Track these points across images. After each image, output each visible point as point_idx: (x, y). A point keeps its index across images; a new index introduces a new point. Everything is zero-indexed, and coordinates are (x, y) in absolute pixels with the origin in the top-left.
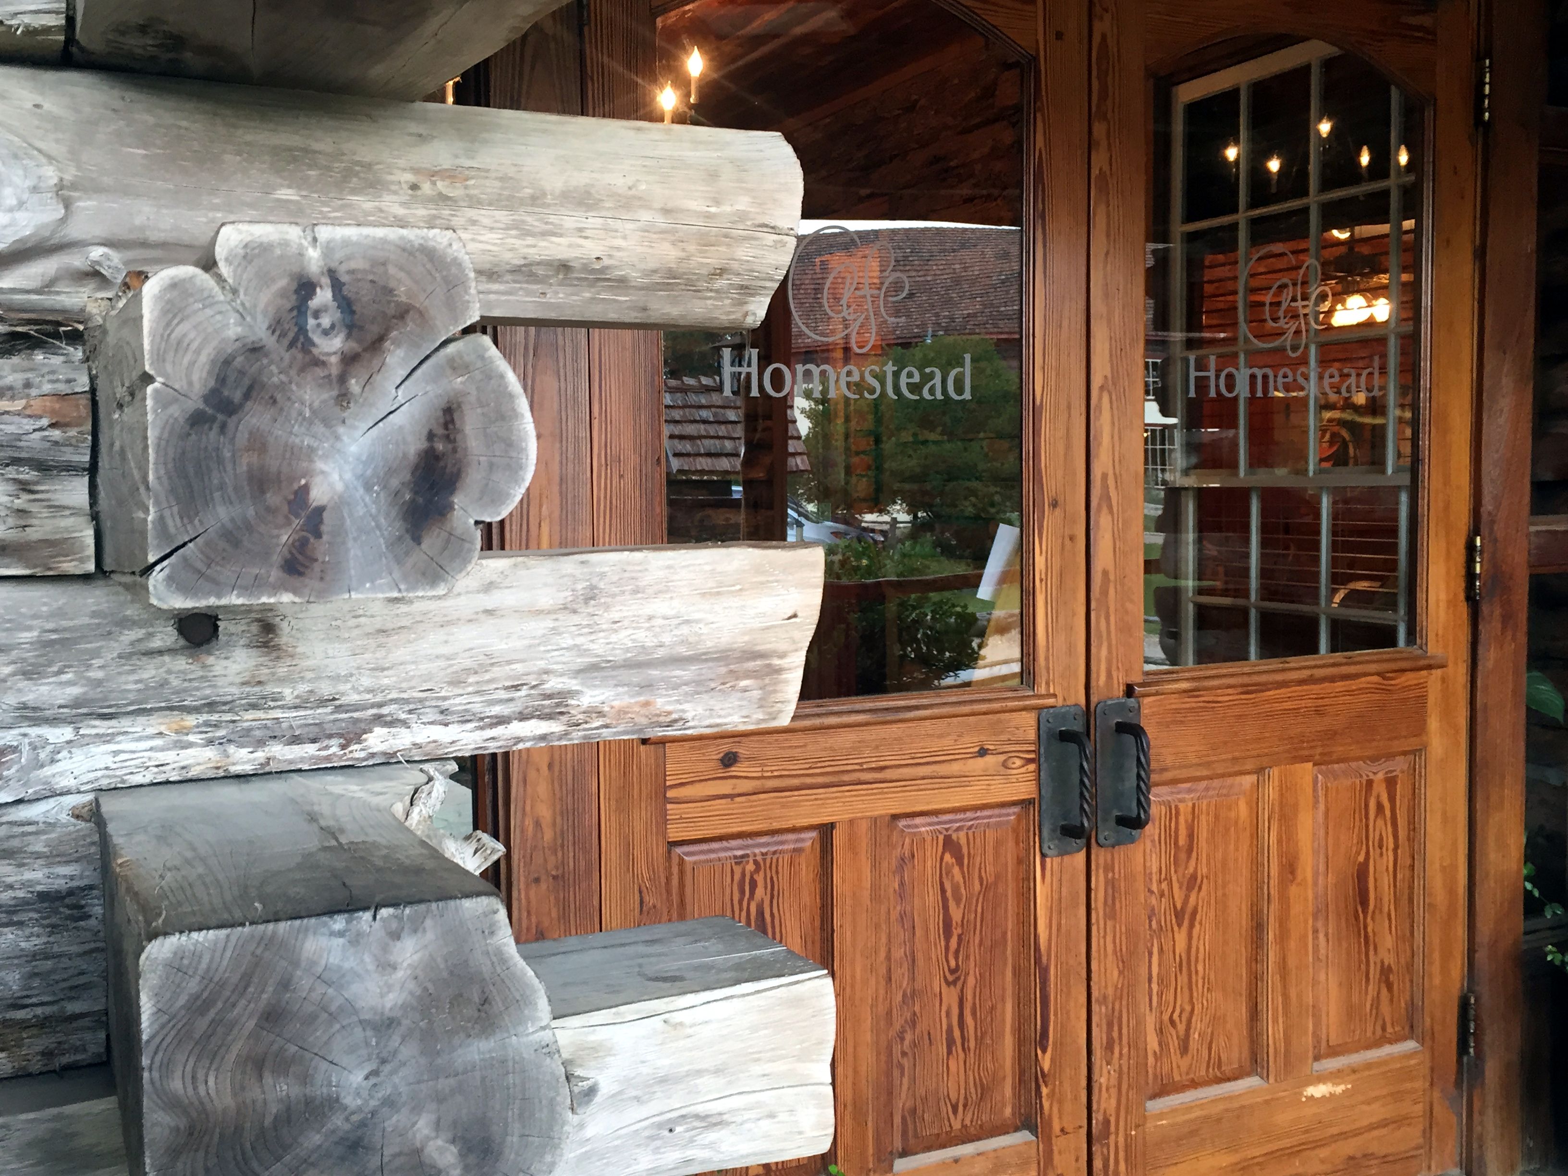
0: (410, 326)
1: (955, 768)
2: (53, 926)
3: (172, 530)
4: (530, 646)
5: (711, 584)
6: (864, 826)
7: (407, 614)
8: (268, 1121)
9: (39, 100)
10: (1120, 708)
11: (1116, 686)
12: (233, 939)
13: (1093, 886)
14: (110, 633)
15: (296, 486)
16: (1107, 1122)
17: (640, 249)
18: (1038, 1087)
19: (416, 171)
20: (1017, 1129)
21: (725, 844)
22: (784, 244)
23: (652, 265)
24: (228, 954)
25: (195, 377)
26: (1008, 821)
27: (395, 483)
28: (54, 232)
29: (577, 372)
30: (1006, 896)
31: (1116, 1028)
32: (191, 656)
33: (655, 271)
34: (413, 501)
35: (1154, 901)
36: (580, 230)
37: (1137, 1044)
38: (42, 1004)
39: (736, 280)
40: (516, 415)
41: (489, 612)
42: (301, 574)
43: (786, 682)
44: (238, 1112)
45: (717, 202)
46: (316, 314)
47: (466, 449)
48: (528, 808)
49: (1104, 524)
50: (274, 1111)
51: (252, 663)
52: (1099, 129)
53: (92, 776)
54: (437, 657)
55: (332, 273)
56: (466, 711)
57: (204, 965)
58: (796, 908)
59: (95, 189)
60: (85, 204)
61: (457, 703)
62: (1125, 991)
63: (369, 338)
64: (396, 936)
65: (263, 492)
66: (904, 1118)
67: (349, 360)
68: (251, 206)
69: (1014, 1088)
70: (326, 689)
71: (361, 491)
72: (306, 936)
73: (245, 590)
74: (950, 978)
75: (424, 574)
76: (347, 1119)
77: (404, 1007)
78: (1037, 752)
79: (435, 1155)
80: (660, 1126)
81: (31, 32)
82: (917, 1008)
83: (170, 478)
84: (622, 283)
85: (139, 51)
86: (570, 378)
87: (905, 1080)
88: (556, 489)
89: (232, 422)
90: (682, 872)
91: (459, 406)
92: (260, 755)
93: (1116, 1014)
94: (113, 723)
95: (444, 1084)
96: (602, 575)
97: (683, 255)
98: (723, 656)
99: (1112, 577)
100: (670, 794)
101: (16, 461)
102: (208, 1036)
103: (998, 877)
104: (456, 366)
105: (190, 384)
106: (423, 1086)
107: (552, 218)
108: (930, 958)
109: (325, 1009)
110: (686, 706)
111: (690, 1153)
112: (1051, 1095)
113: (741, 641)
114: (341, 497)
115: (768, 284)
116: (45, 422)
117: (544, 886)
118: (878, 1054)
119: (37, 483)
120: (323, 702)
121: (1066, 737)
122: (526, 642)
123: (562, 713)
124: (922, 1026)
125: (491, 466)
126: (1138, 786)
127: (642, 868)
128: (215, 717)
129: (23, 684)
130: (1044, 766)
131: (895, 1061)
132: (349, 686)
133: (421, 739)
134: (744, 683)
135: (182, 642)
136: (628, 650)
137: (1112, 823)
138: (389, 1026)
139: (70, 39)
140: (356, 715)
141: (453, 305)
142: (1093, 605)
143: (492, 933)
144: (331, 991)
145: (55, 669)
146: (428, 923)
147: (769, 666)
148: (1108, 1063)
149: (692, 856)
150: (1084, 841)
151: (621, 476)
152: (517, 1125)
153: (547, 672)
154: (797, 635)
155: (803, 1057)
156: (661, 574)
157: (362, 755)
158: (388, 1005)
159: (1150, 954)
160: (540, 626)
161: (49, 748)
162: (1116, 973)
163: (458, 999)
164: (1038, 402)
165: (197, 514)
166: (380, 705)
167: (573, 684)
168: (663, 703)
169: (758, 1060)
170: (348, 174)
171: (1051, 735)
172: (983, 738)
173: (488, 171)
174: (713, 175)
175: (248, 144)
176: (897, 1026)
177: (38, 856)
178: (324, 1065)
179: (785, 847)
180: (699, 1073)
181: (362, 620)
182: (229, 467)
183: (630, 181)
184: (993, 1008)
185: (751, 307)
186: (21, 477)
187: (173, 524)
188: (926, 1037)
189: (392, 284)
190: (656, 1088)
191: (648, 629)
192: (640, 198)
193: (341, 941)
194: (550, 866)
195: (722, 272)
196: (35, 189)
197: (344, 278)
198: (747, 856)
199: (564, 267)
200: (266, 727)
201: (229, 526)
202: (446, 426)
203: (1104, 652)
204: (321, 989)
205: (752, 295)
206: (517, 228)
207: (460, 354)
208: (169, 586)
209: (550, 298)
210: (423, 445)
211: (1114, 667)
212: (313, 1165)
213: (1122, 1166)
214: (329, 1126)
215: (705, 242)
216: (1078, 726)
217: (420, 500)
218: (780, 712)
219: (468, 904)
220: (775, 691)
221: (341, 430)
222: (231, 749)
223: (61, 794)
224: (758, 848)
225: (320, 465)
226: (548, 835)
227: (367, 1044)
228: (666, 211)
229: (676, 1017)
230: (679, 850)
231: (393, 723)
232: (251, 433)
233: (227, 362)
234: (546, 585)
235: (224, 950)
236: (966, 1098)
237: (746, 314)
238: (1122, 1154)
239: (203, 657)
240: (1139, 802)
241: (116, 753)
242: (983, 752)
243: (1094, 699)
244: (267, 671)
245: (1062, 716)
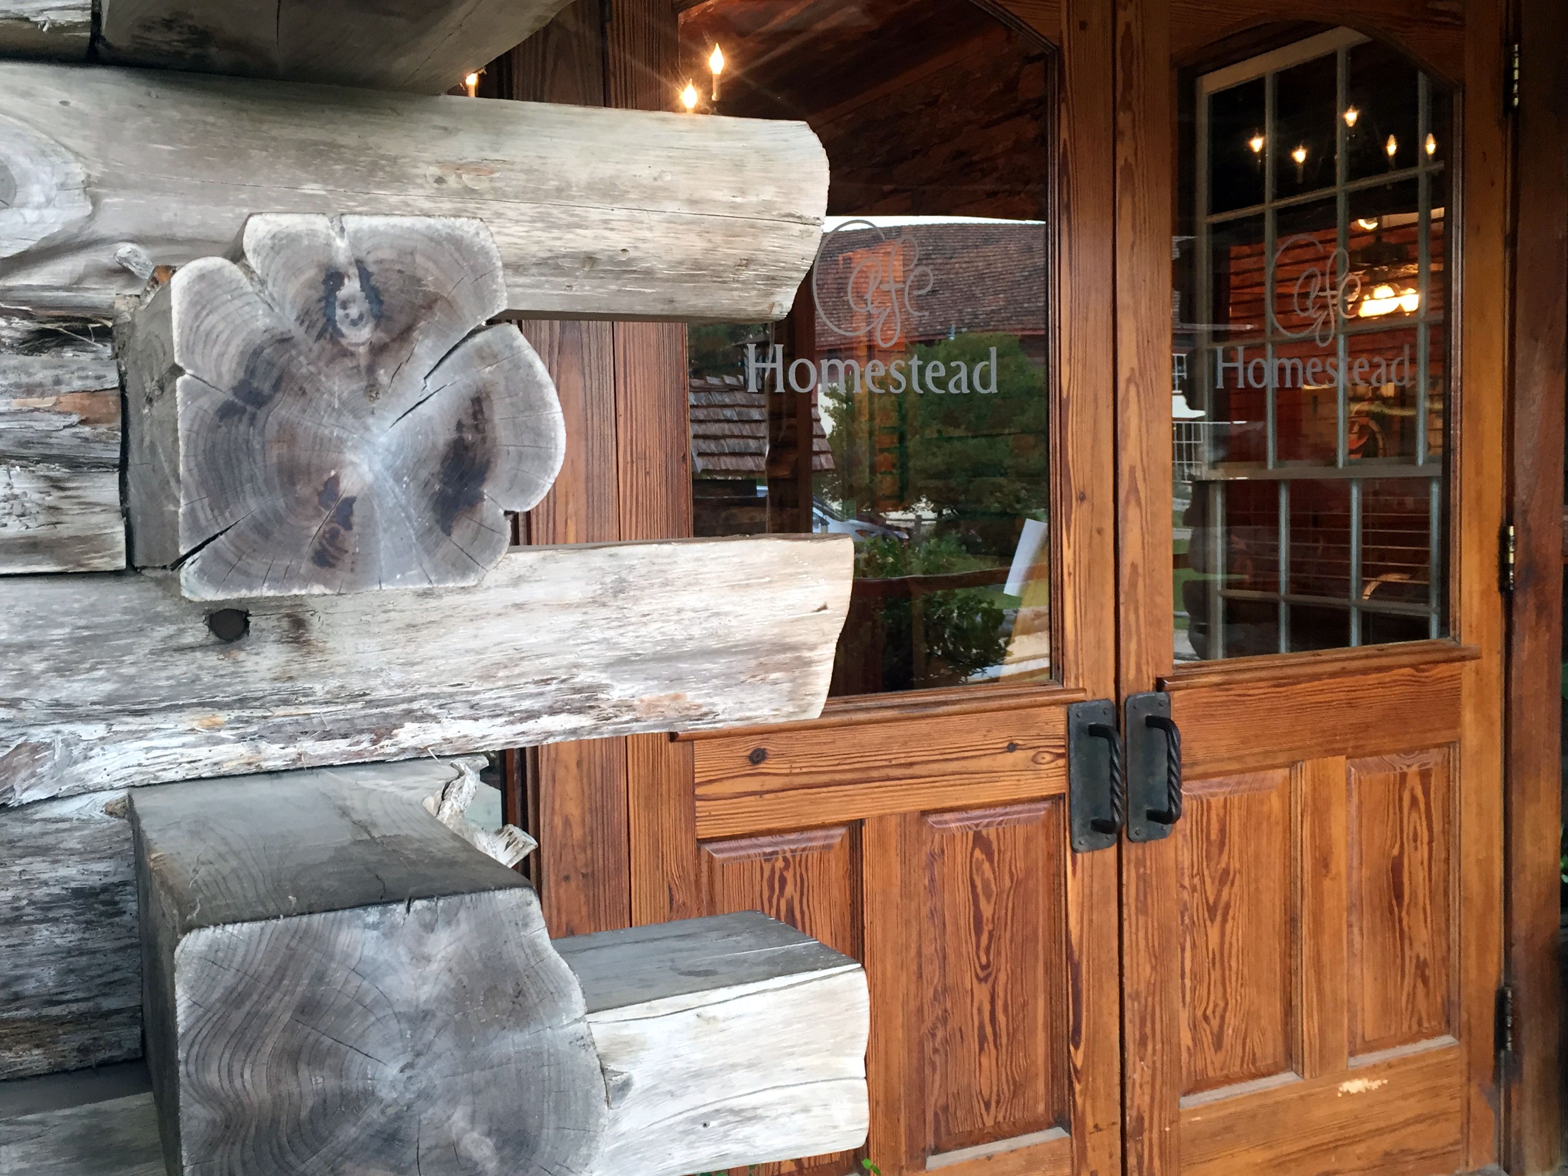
0: (438, 316)
1: (984, 763)
2: (88, 922)
3: (203, 522)
4: (559, 640)
5: (740, 576)
6: (892, 824)
7: (436, 609)
8: (304, 1114)
9: (65, 96)
10: (1150, 702)
11: (1146, 680)
12: (268, 931)
13: (1124, 882)
14: (141, 630)
15: (325, 478)
16: (1140, 1119)
17: (665, 241)
18: (1071, 1083)
19: (440, 163)
20: (1050, 1126)
21: (754, 841)
22: (810, 234)
23: (678, 256)
24: (263, 947)
25: (224, 369)
26: (1037, 817)
27: (424, 474)
28: (82, 229)
29: (601, 370)
30: (1037, 892)
31: (1149, 1024)
32: (221, 652)
33: (681, 263)
34: (441, 492)
35: (1186, 895)
36: (606, 222)
37: (1170, 1041)
38: (77, 1001)
39: (763, 271)
40: (545, 405)
41: (519, 606)
42: (332, 566)
43: (816, 674)
44: (275, 1104)
45: (743, 192)
46: (345, 305)
47: (495, 439)
48: (557, 806)
49: (1132, 517)
50: (310, 1103)
51: (283, 658)
52: (1124, 119)
53: (125, 772)
54: (467, 651)
55: (359, 263)
56: (496, 705)
57: (238, 959)
58: (826, 904)
59: (120, 185)
60: (112, 201)
61: (487, 698)
62: (1158, 986)
63: (398, 327)
64: (429, 928)
65: (293, 484)
66: (936, 1114)
67: (378, 350)
69: (1046, 1085)
70: (356, 685)
71: (391, 482)
72: (340, 929)
73: (276, 581)
74: (981, 974)
75: (453, 565)
76: (383, 1112)
77: (441, 1000)
78: (1067, 747)
79: (471, 1148)
80: (694, 1120)
81: (56, 29)
82: (949, 1005)
83: (200, 470)
84: (648, 275)
85: (165, 47)
86: (595, 376)
87: (937, 1077)
88: (582, 486)
89: (261, 414)
90: (711, 870)
91: (488, 396)
92: (292, 751)
93: (1149, 1009)
94: (145, 719)
95: (478, 1076)
96: (632, 568)
97: (710, 245)
98: (752, 649)
99: (1140, 571)
100: (699, 791)
101: (46, 459)
102: (243, 1030)
103: (1029, 872)
104: (485, 356)
105: (220, 375)
106: (459, 1079)
107: (578, 211)
108: (961, 954)
109: (359, 1002)
110: (715, 700)
111: (725, 1148)
112: (1084, 1093)
113: (771, 633)
114: (370, 488)
115: (795, 275)
116: (75, 418)
117: (573, 884)
118: (910, 1051)
119: (68, 480)
120: (353, 698)
121: (1096, 731)
122: (556, 636)
123: (591, 707)
124: (953, 1023)
125: (520, 456)
126: (1170, 782)
127: (672, 866)
128: (247, 713)
129: (56, 681)
130: (1074, 761)
131: (927, 1056)
132: (379, 681)
133: (451, 734)
134: (774, 676)
135: (213, 638)
136: (657, 643)
137: (1144, 816)
138: (424, 1018)
139: (96, 36)
140: (386, 710)
141: (482, 296)
142: (1122, 599)
143: (526, 925)
144: (365, 983)
145: (87, 666)
146: (462, 915)
147: (798, 658)
148: (1142, 1059)
149: (721, 854)
150: (1115, 836)
151: (647, 473)
152: (553, 1117)
153: (577, 666)
154: (827, 626)
155: (837, 1050)
156: (690, 566)
157: (393, 750)
158: (423, 998)
159: (1183, 950)
160: (570, 619)
161: (82, 745)
162: (1148, 968)
163: (492, 992)
164: (1064, 395)
165: (227, 507)
166: (411, 700)
167: (602, 678)
168: (693, 696)
169: (792, 1054)
170: (374, 167)
171: (1080, 728)
172: (1012, 733)
173: (513, 163)
174: (738, 165)
175: (274, 139)
176: (928, 1024)
177: (72, 852)
178: (359, 1058)
179: (814, 844)
180: (734, 1067)
181: (392, 615)
182: (259, 458)
183: (655, 172)
184: (1025, 1005)
185: (777, 298)
186: (51, 474)
187: (204, 515)
188: (958, 1034)
189: (420, 273)
190: (689, 1083)
191: (677, 622)
192: (665, 189)
193: (375, 933)
194: (580, 864)
195: (748, 263)
196: (62, 186)
197: (372, 268)
198: (776, 853)
199: (590, 259)
200: (297, 722)
201: (260, 518)
202: (475, 416)
203: (1133, 646)
204: (355, 981)
205: (779, 286)
206: (543, 221)
207: (488, 344)
208: (200, 578)
209: (576, 291)
210: (454, 435)
211: (1144, 661)
212: (350, 1158)
213: (1157, 1163)
214: (365, 1119)
215: (731, 233)
216: (1107, 721)
217: (450, 491)
218: (810, 704)
219: (501, 895)
220: (805, 684)
221: (370, 421)
222: (263, 745)
223: (94, 791)
224: (787, 845)
225: (350, 456)
226: (578, 833)
227: (402, 1036)
228: (692, 202)
229: (710, 1011)
230: (708, 848)
231: (423, 718)
232: (280, 425)
233: (257, 353)
234: (574, 578)
235: (260, 941)
236: (998, 1095)
237: (772, 306)
238: (1156, 1150)
239: (235, 653)
240: (1170, 796)
241: (149, 749)
242: (1012, 747)
243: (1124, 694)
244: (297, 666)
245: (1089, 710)
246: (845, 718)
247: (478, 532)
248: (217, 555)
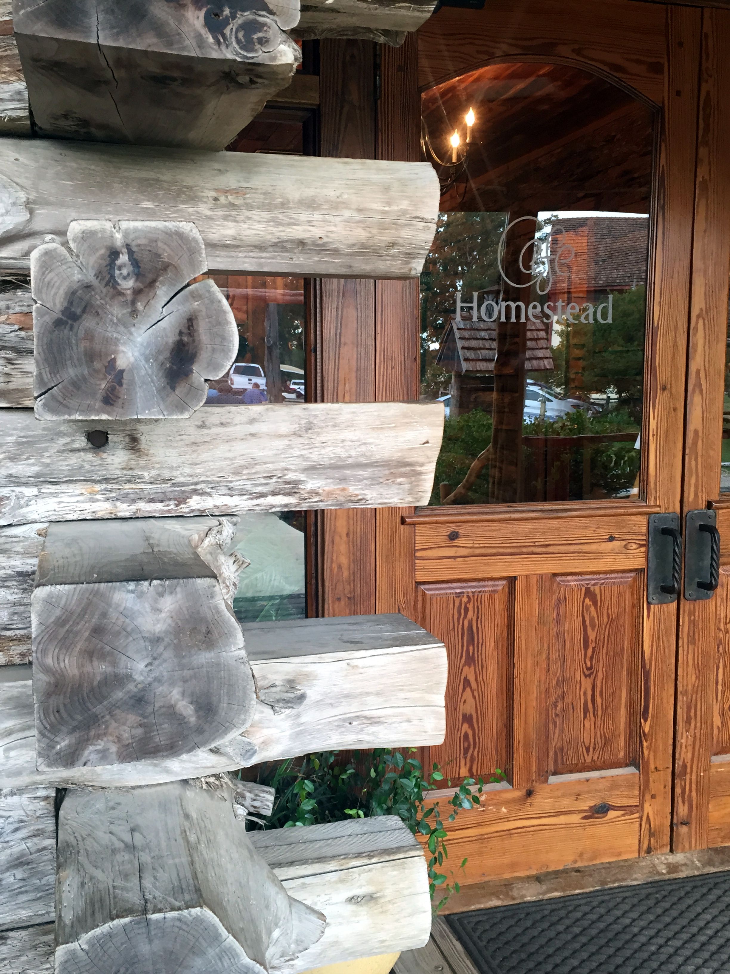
0: (170, 274)
1: (594, 547)
2: (25, 589)
3: (46, 380)
4: (276, 455)
5: (378, 423)
6: (534, 580)
7: (208, 435)
8: (95, 683)
9: (17, 156)
10: (701, 515)
11: (700, 502)
12: (78, 590)
13: (681, 624)
14: (52, 439)
15: (109, 359)
16: (685, 766)
17: (344, 232)
18: (641, 742)
19: (216, 190)
20: (627, 765)
21: (450, 585)
22: (429, 228)
23: (351, 241)
24: (75, 598)
25: (57, 301)
26: (627, 582)
27: (161, 358)
28: (25, 227)
29: (367, 306)
30: (624, 626)
31: (693, 711)
32: (94, 453)
33: (354, 245)
34: (171, 368)
35: (721, 635)
36: (309, 222)
37: (707, 721)
38: (19, 629)
39: (402, 249)
40: (228, 323)
41: (253, 435)
42: (112, 405)
43: (424, 480)
44: (80, 677)
45: (389, 204)
46: (120, 268)
47: (200, 341)
48: (334, 558)
49: (696, 402)
50: (98, 678)
51: (126, 458)
52: (703, 151)
53: (47, 514)
54: (225, 459)
55: (128, 246)
56: (243, 489)
57: (63, 602)
58: (492, 625)
59: (45, 203)
60: (41, 211)
61: (237, 484)
62: (700, 688)
63: (148, 280)
64: (161, 595)
65: (92, 362)
66: (555, 752)
67: (137, 292)
68: (128, 211)
69: (626, 741)
70: (167, 474)
71: (143, 362)
72: (114, 592)
73: (82, 412)
74: (587, 673)
75: (177, 407)
76: (136, 686)
77: (166, 632)
78: (647, 540)
79: (182, 709)
80: (344, 720)
81: (11, 120)
82: (565, 689)
83: (44, 353)
84: (336, 252)
85: (69, 128)
86: (363, 310)
87: (557, 731)
88: (354, 375)
89: (76, 325)
90: (424, 600)
91: (196, 318)
92: (133, 508)
93: (693, 702)
94: (57, 487)
95: (187, 673)
96: (316, 416)
97: (369, 235)
98: (386, 464)
99: (700, 434)
100: (418, 554)
101: (4, 348)
102: (65, 638)
103: (619, 614)
104: (195, 296)
105: (55, 304)
106: (176, 673)
107: (293, 216)
108: (574, 660)
109: (124, 630)
110: (366, 492)
111: (361, 737)
112: (649, 748)
113: (397, 456)
114: (133, 364)
115: (422, 252)
116: (16, 327)
117: (343, 603)
118: (540, 714)
119: (16, 359)
120: (165, 481)
121: (666, 532)
122: (274, 452)
123: (295, 493)
124: (568, 700)
125: (214, 350)
126: (712, 564)
127: (400, 595)
128: (109, 486)
129: (9, 464)
130: (651, 550)
131: (551, 718)
132: (178, 473)
133: (218, 503)
134: (399, 480)
135: (90, 445)
136: (331, 458)
137: (695, 586)
138: (158, 641)
139: (33, 124)
140: (183, 488)
141: (194, 263)
142: (687, 451)
143: (212, 597)
144: (127, 620)
145: (25, 457)
146: (178, 589)
147: (414, 470)
148: (687, 731)
149: (430, 591)
150: (676, 596)
151: (393, 368)
152: (226, 698)
153: (287, 469)
154: (429, 453)
155: (429, 690)
156: (349, 416)
157: (187, 510)
158: (157, 630)
159: (718, 668)
160: (281, 444)
161: (26, 498)
162: (694, 677)
163: (194, 630)
164: (655, 324)
165: (58, 372)
166: (196, 484)
167: (302, 477)
168: (353, 489)
169: (402, 690)
170: (179, 193)
171: (656, 530)
172: (612, 530)
173: (256, 189)
174: (387, 189)
175: (125, 177)
176: (553, 699)
177: (18, 553)
178: (124, 658)
179: (486, 589)
180: (368, 694)
181: (183, 437)
182: (75, 348)
183: (338, 193)
184: (613, 693)
185: (413, 265)
186: (8, 356)
187: (46, 376)
188: (570, 706)
189: (160, 252)
190: (342, 700)
191: (342, 447)
192: (344, 203)
193: (133, 595)
194: (346, 592)
195: (393, 245)
196: (14, 204)
197: (134, 249)
198: (463, 593)
199: (301, 243)
200: (136, 493)
201: (75, 379)
202: (189, 328)
203: (693, 481)
204: (122, 619)
205: (413, 258)
206: (274, 221)
207: (197, 289)
208: (44, 408)
209: (295, 261)
210: (178, 338)
211: (700, 490)
212: (119, 707)
213: (694, 794)
214: (127, 689)
215: (383, 227)
216: (674, 526)
217: (175, 367)
218: (421, 497)
219: (199, 581)
220: (418, 486)
221: (133, 329)
222: (118, 503)
223: (31, 523)
224: (470, 589)
225: (122, 348)
226: (346, 574)
227: (146, 648)
228: (359, 210)
229: (354, 662)
230: (422, 587)
231: (203, 494)
232: (86, 331)
233: (74, 293)
234: (284, 421)
235: (73, 595)
236: (595, 744)
237: (411, 269)
238: (694, 786)
239: (101, 454)
240: (712, 574)
241: (59, 503)
242: (612, 539)
243: (685, 510)
244: (134, 463)
245: (664, 519)
246: (507, 516)
247: (190, 389)
248: (53, 397)
